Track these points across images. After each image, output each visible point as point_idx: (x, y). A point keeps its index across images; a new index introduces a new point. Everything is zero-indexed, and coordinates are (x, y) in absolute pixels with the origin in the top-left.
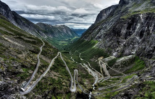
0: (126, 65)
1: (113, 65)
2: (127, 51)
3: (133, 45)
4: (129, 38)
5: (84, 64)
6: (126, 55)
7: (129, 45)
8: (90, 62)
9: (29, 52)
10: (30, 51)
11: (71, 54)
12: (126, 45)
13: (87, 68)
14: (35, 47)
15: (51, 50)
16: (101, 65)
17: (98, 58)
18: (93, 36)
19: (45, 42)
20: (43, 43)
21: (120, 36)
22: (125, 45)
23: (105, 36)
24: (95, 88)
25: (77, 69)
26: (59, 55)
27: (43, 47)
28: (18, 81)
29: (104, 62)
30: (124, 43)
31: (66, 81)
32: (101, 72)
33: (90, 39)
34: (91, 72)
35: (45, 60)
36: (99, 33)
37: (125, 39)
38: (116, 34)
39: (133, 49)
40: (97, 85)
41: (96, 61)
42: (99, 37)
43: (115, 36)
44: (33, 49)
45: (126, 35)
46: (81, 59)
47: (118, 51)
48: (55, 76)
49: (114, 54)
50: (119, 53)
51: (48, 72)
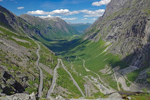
5: (92, 78)
9: (28, 59)
10: (28, 57)
15: (50, 55)
16: (118, 79)
17: (112, 68)
19: (39, 44)
29: (122, 75)
32: (119, 89)
35: (46, 70)
41: (109, 73)
46: (88, 70)
47: (141, 58)
48: (64, 93)
49: (136, 63)
50: (142, 61)
51: (55, 87)
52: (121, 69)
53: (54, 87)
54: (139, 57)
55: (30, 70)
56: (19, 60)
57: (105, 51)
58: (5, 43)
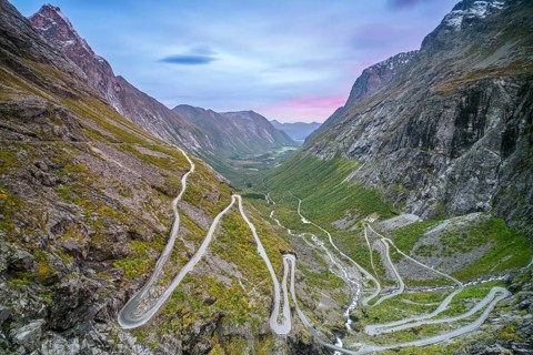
0: (459, 247)
1: (413, 244)
2: (460, 200)
3: (481, 178)
4: (464, 156)
5: (314, 238)
6: (459, 213)
7: (468, 178)
8: (333, 230)
9: (150, 191)
10: (153, 187)
11: (271, 203)
12: (457, 176)
13: (324, 252)
14: (167, 176)
15: (213, 186)
16: (371, 243)
17: (360, 217)
18: (341, 146)
19: (194, 162)
20: (190, 166)
21: (433, 148)
22: (451, 178)
23: (384, 145)
24: (351, 325)
25: (291, 253)
26: (236, 205)
27: (189, 177)
28: (118, 281)
29: (382, 234)
30: (449, 169)
31: (258, 295)
32: (373, 267)
33: (333, 155)
34: (338, 265)
35: (193, 218)
36: (363, 137)
37: (452, 157)
38: (418, 138)
39: (481, 191)
40: (358, 313)
41: (354, 228)
42: (363, 150)
43: (416, 145)
44: (161, 182)
45: (453, 145)
46: (304, 221)
47: (427, 196)
48: (223, 273)
49: (416, 208)
50: (431, 203)
51: (203, 259)
52: (381, 219)
53: (199, 258)
54: (423, 194)
55: (146, 216)
56: (126, 193)
57: (347, 179)
58: (104, 156)
